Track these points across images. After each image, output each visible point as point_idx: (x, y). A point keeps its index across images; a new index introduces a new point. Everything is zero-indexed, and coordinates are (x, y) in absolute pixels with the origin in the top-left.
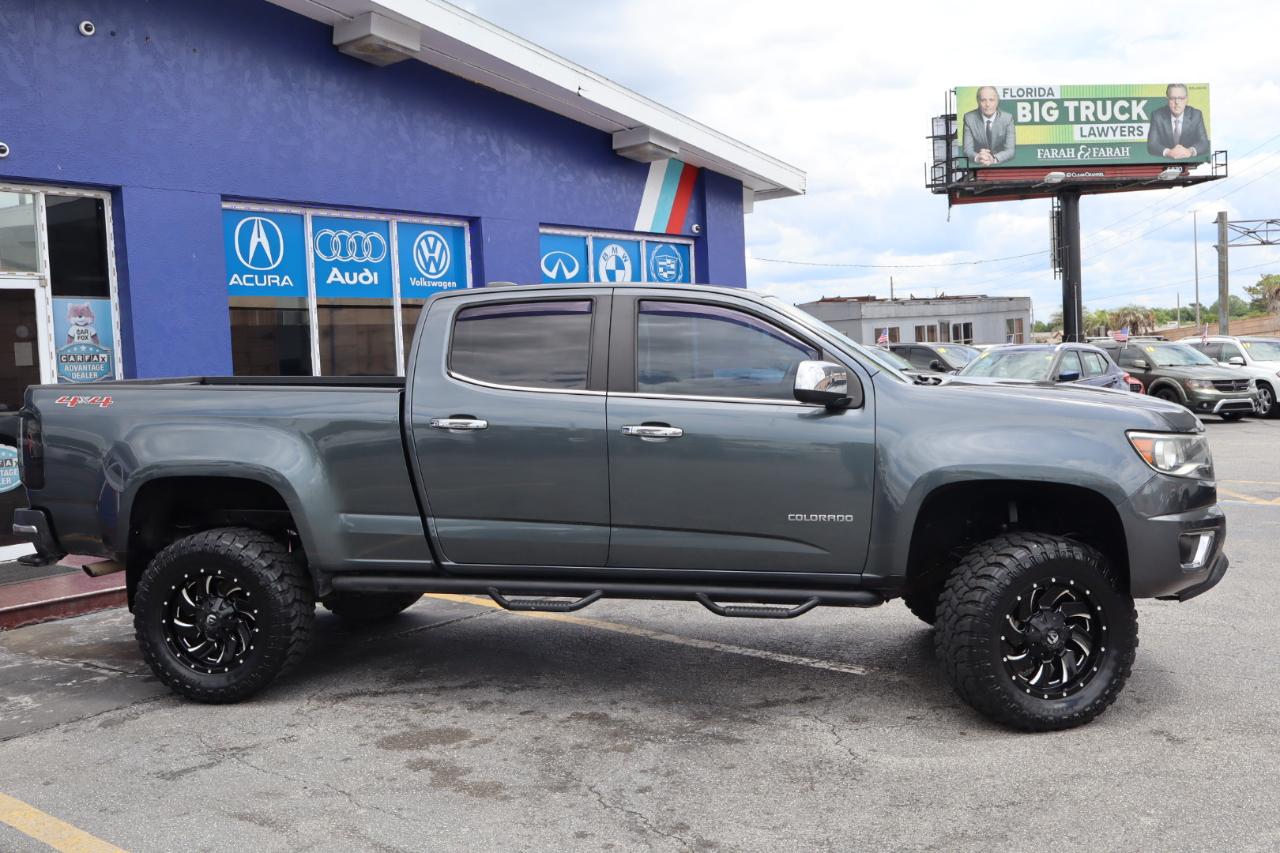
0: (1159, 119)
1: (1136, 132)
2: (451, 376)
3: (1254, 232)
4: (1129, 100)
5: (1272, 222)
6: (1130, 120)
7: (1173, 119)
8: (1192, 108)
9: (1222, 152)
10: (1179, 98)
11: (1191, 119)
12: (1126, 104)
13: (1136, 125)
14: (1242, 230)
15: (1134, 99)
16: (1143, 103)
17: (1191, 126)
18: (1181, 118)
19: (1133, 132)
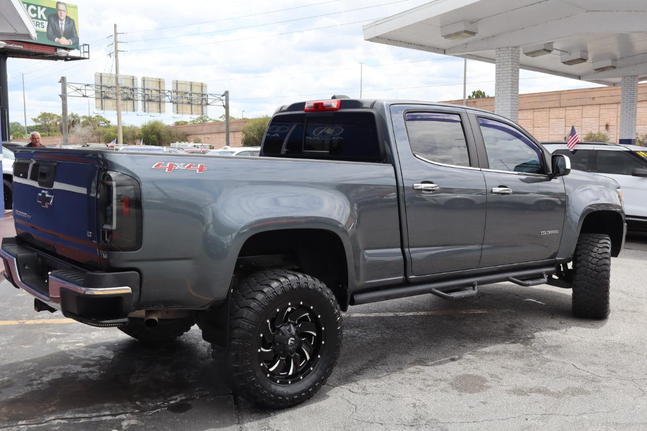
0: (52, 20)
1: (40, 25)
2: (415, 156)
3: (80, 90)
4: (37, 6)
5: (88, 85)
6: (36, 18)
7: (60, 22)
8: (69, 18)
9: (86, 45)
10: (63, 10)
11: (69, 23)
12: (35, 9)
13: (40, 21)
14: (74, 88)
15: (39, 6)
16: (44, 9)
17: (69, 28)
18: (64, 22)
19: (39, 25)
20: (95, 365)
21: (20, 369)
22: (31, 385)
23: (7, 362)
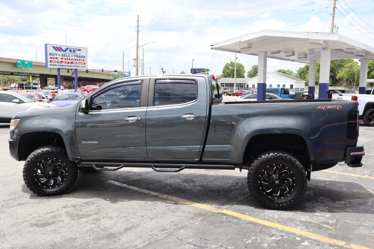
20: (318, 202)
21: (354, 209)
22: (350, 202)
23: (360, 214)
